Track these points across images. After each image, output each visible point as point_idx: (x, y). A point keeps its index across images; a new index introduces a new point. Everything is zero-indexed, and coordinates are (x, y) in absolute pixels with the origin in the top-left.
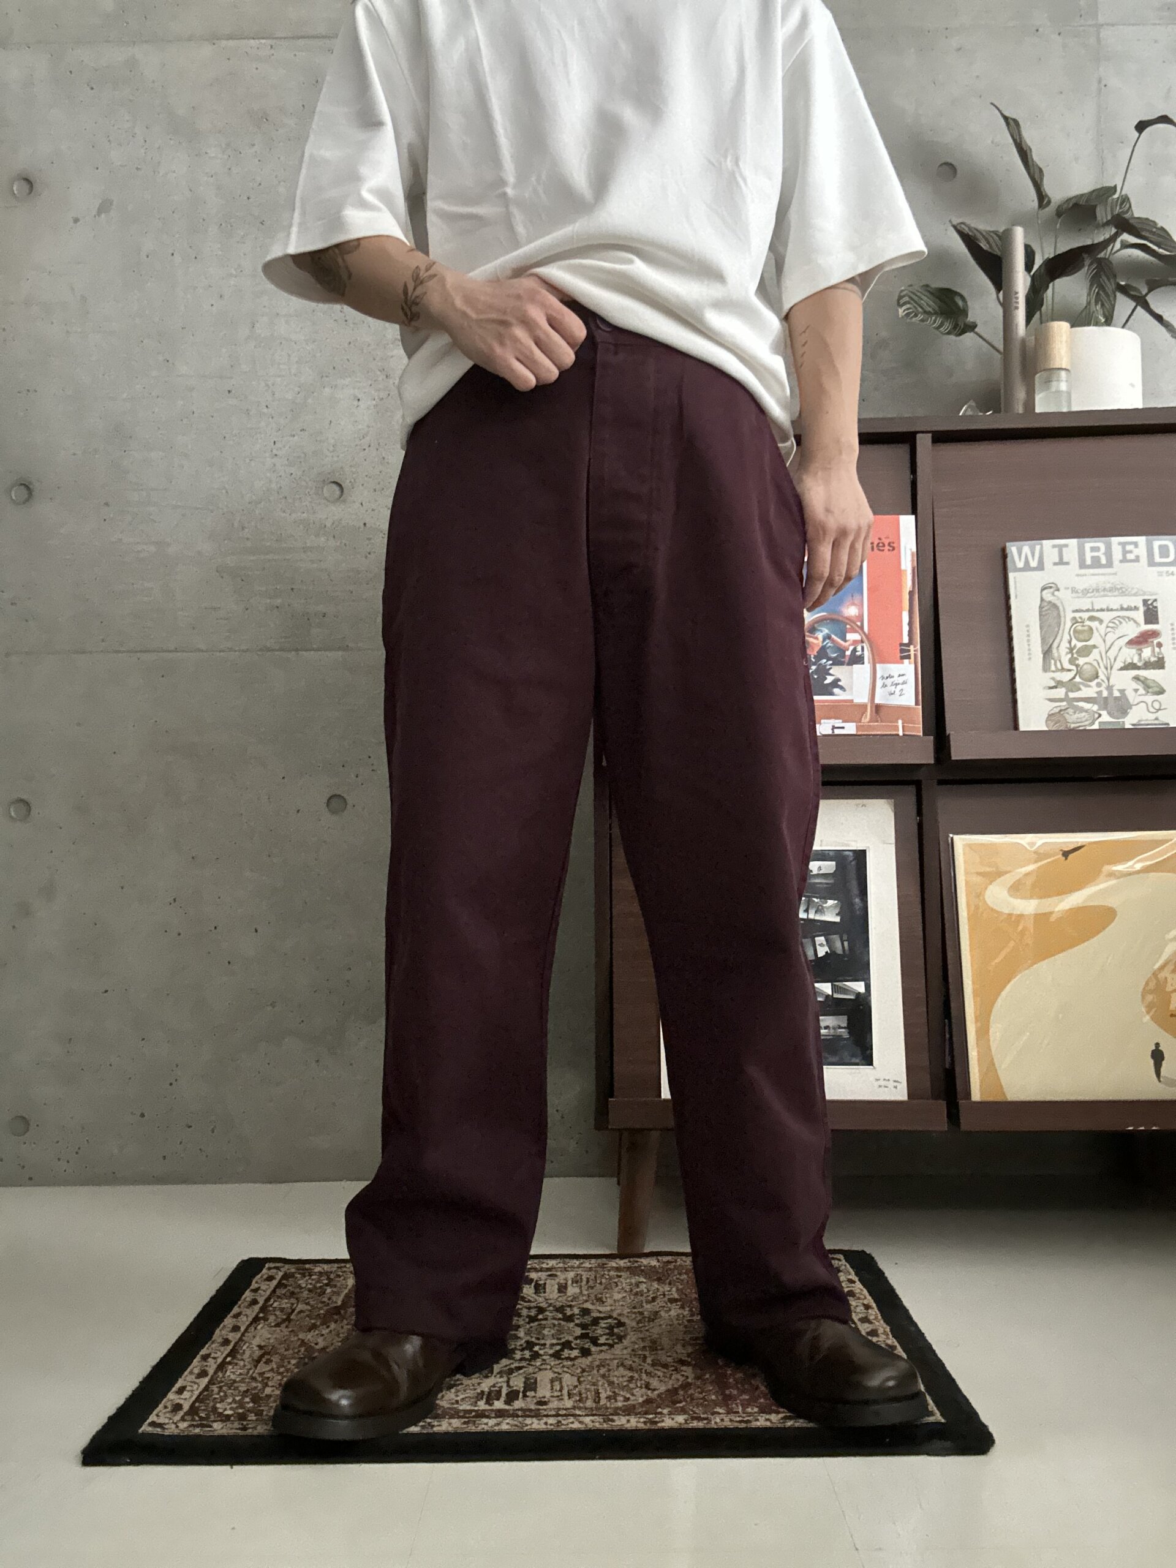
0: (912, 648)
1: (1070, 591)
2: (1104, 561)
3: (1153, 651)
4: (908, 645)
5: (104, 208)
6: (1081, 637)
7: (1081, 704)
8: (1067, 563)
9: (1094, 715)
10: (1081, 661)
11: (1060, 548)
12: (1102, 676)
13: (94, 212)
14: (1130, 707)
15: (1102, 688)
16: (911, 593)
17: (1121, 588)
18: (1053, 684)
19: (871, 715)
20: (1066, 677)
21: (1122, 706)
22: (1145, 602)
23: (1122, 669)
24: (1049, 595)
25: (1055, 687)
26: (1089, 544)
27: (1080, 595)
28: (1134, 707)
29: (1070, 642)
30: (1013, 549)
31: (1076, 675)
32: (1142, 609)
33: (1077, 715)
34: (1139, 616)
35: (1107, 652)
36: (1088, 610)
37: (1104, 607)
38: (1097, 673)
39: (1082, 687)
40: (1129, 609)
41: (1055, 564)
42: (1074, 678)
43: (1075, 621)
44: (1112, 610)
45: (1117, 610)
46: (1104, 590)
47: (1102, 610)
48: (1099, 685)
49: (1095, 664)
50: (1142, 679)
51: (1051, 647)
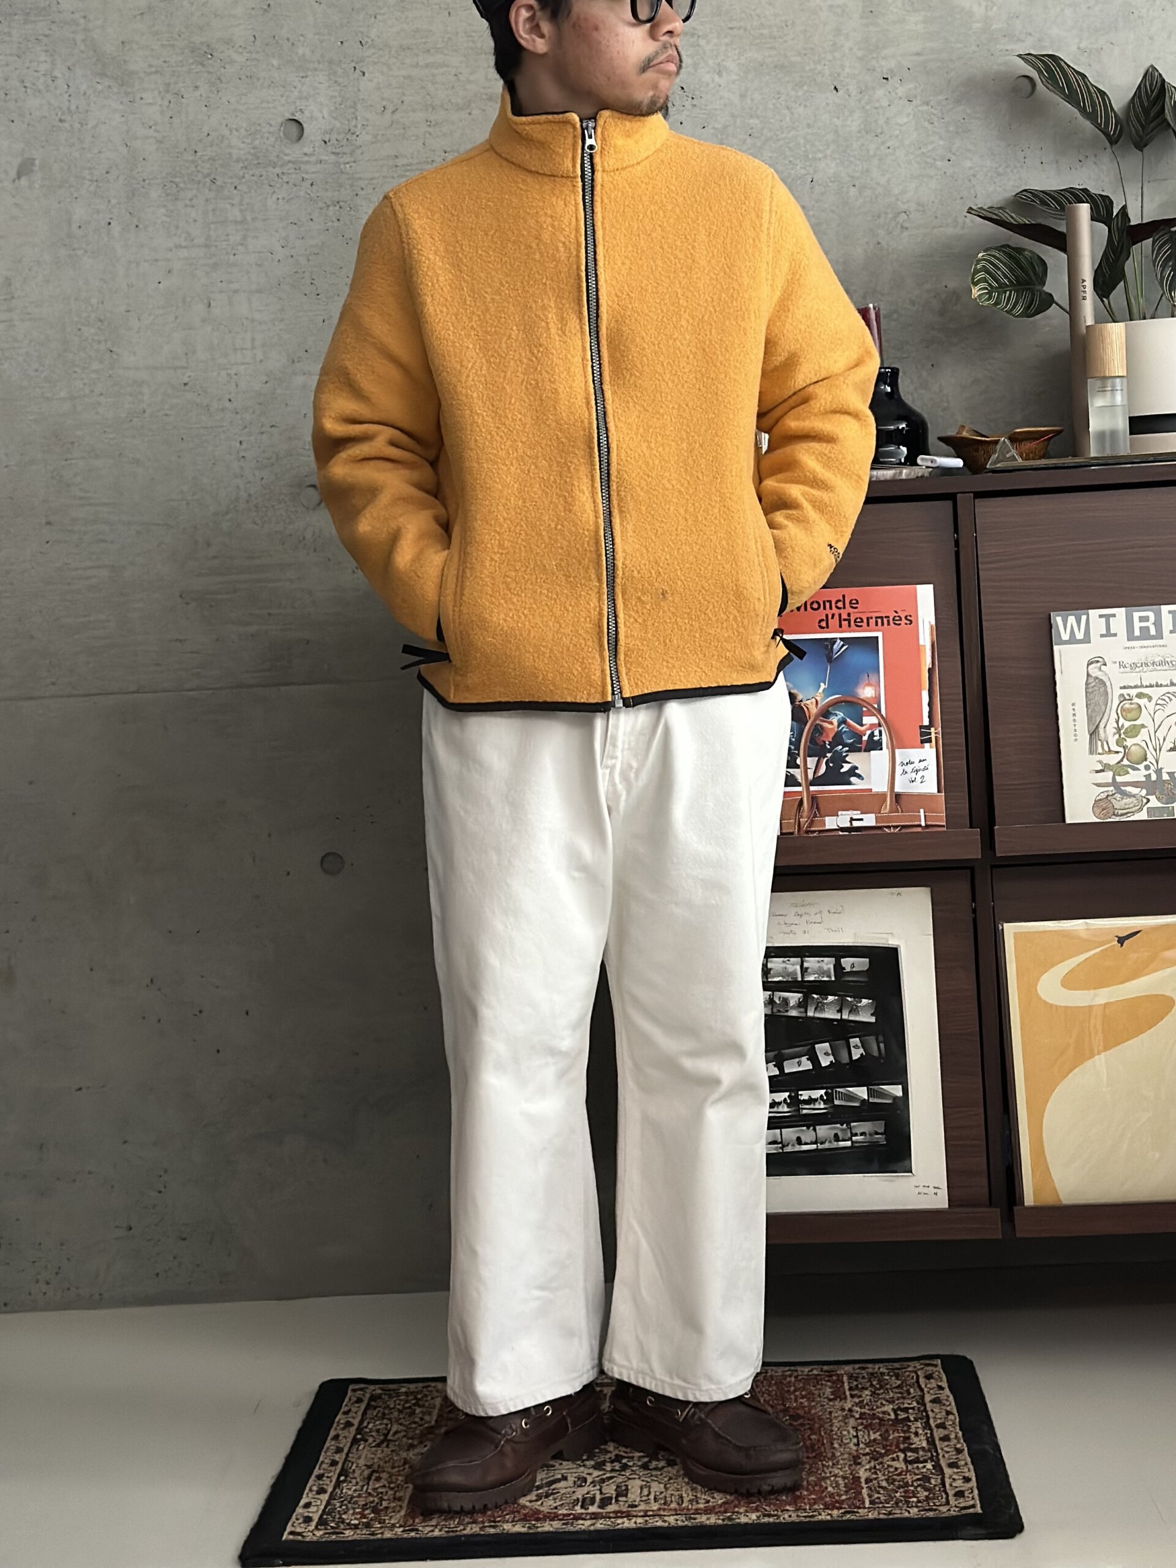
0: (932, 730)
1: (1117, 665)
2: (1153, 632)
4: (928, 727)
6: (1129, 716)
7: (1129, 789)
8: (1115, 635)
9: (1142, 802)
10: (1129, 742)
11: (1107, 617)
12: (1150, 758)
15: (1151, 771)
16: (931, 671)
18: (1100, 767)
19: (891, 804)
20: (1113, 759)
21: (1171, 790)
23: (1171, 750)
24: (1096, 670)
25: (1102, 771)
26: (1138, 613)
27: (1128, 670)
29: (1117, 722)
30: (1058, 620)
31: (1123, 758)
35: (1156, 732)
36: (1136, 687)
37: (1154, 683)
38: (1146, 755)
39: (1129, 770)
41: (1102, 636)
43: (1122, 698)
44: (1164, 684)
45: (1166, 686)
46: (1154, 664)
47: (1151, 686)
48: (1147, 768)
49: (1144, 744)
51: (1097, 727)
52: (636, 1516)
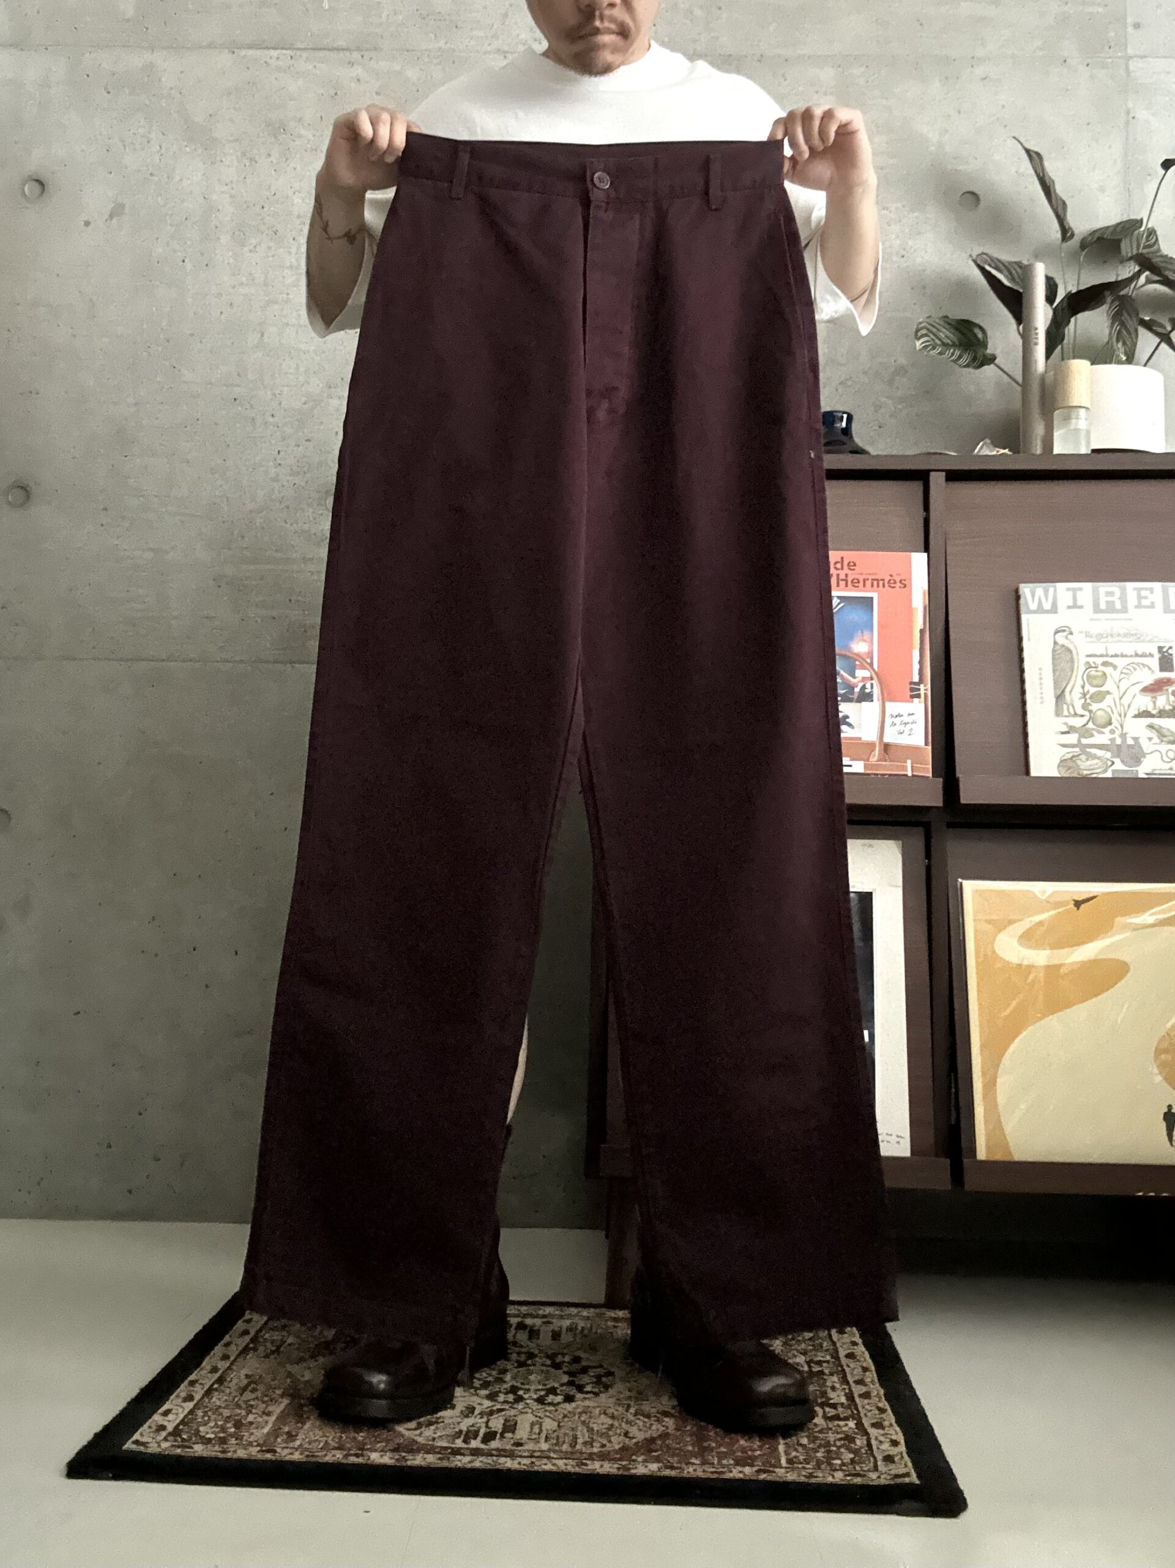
0: (922, 687)
1: (1084, 635)
2: (1118, 606)
3: (1168, 700)
4: (918, 684)
5: (117, 211)
6: (1095, 682)
7: (1094, 751)
8: (1081, 607)
9: (1106, 763)
10: (1094, 707)
11: (1075, 591)
12: (1115, 723)
13: (107, 216)
14: (1144, 755)
15: (1115, 736)
16: (922, 632)
17: (1136, 634)
18: (1066, 729)
19: (879, 754)
20: (1078, 722)
21: (1136, 754)
22: (1160, 649)
23: (1135, 716)
24: (1064, 638)
25: (1068, 732)
26: (1104, 587)
27: (1094, 639)
28: (1147, 756)
29: (1083, 687)
30: (1026, 590)
31: (1089, 721)
32: (1157, 656)
33: (1089, 763)
34: (1154, 663)
35: (1120, 699)
36: (1102, 656)
37: (1119, 653)
38: (1111, 720)
39: (1095, 733)
40: (1144, 655)
41: (1069, 607)
42: (1087, 724)
43: (1089, 666)
44: (1126, 656)
45: (1131, 656)
46: (1119, 635)
47: (1116, 656)
48: (1112, 732)
49: (1109, 710)
50: (1156, 727)
51: (1063, 691)
52: (521, 1456)
